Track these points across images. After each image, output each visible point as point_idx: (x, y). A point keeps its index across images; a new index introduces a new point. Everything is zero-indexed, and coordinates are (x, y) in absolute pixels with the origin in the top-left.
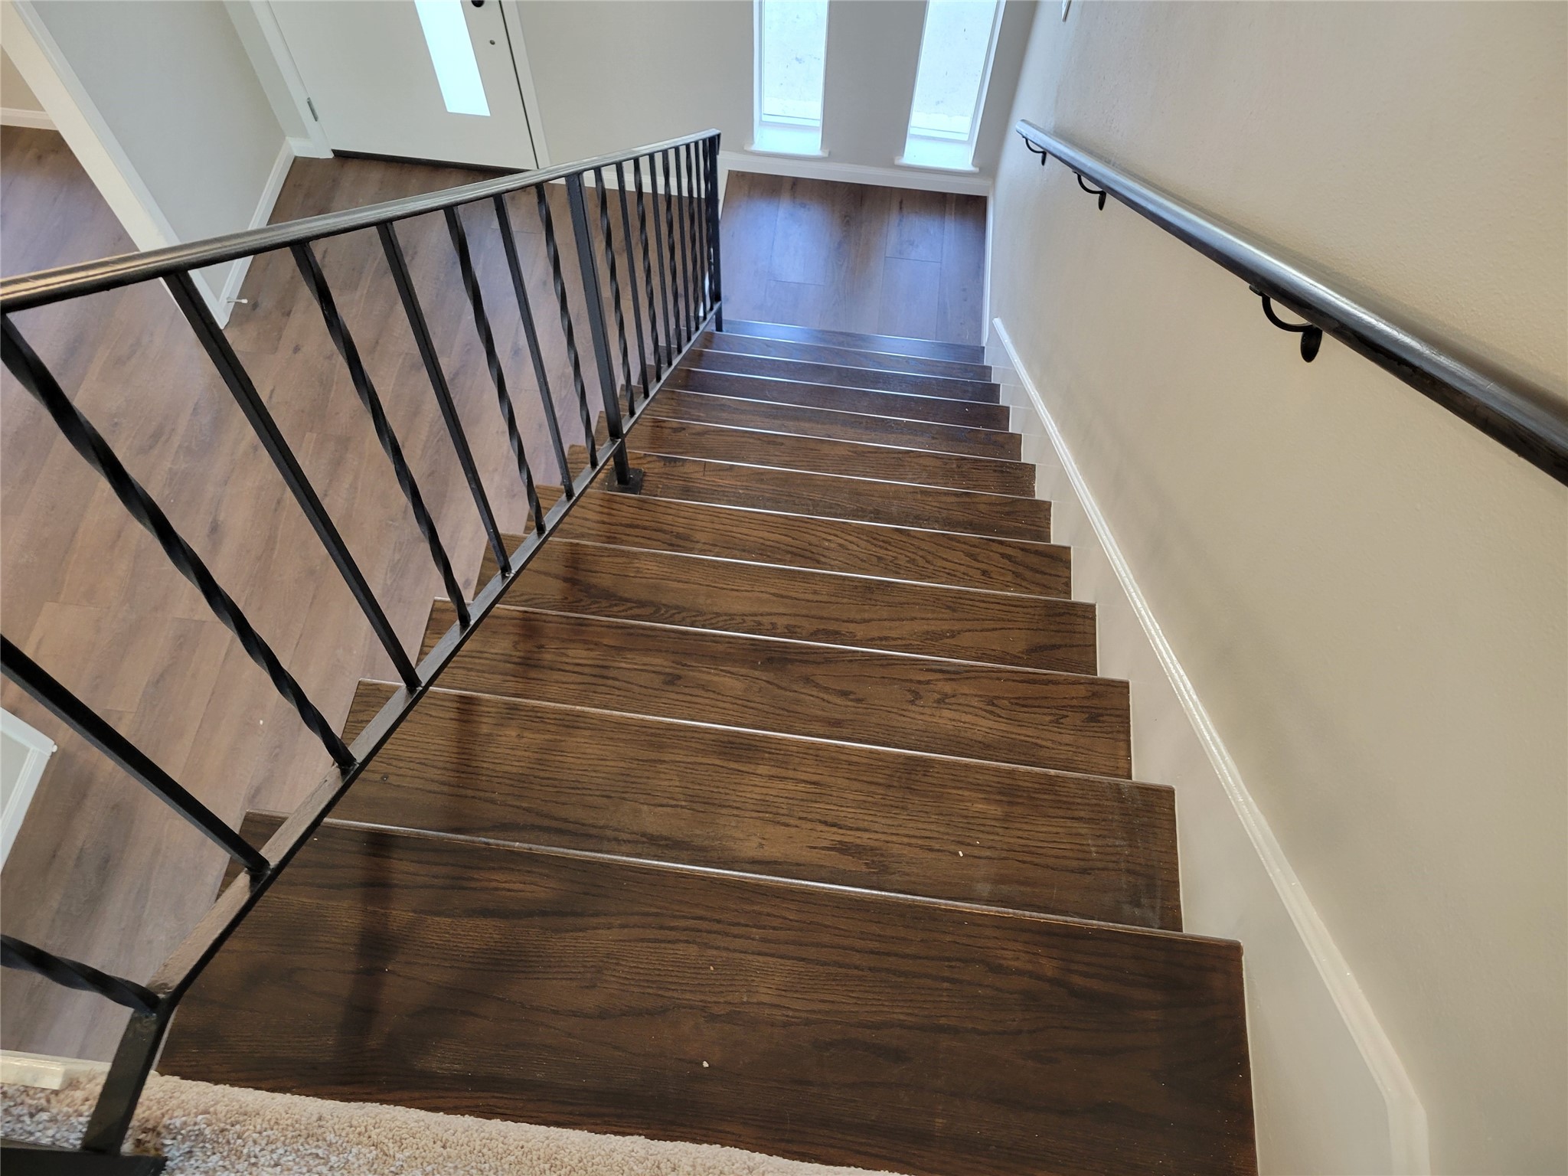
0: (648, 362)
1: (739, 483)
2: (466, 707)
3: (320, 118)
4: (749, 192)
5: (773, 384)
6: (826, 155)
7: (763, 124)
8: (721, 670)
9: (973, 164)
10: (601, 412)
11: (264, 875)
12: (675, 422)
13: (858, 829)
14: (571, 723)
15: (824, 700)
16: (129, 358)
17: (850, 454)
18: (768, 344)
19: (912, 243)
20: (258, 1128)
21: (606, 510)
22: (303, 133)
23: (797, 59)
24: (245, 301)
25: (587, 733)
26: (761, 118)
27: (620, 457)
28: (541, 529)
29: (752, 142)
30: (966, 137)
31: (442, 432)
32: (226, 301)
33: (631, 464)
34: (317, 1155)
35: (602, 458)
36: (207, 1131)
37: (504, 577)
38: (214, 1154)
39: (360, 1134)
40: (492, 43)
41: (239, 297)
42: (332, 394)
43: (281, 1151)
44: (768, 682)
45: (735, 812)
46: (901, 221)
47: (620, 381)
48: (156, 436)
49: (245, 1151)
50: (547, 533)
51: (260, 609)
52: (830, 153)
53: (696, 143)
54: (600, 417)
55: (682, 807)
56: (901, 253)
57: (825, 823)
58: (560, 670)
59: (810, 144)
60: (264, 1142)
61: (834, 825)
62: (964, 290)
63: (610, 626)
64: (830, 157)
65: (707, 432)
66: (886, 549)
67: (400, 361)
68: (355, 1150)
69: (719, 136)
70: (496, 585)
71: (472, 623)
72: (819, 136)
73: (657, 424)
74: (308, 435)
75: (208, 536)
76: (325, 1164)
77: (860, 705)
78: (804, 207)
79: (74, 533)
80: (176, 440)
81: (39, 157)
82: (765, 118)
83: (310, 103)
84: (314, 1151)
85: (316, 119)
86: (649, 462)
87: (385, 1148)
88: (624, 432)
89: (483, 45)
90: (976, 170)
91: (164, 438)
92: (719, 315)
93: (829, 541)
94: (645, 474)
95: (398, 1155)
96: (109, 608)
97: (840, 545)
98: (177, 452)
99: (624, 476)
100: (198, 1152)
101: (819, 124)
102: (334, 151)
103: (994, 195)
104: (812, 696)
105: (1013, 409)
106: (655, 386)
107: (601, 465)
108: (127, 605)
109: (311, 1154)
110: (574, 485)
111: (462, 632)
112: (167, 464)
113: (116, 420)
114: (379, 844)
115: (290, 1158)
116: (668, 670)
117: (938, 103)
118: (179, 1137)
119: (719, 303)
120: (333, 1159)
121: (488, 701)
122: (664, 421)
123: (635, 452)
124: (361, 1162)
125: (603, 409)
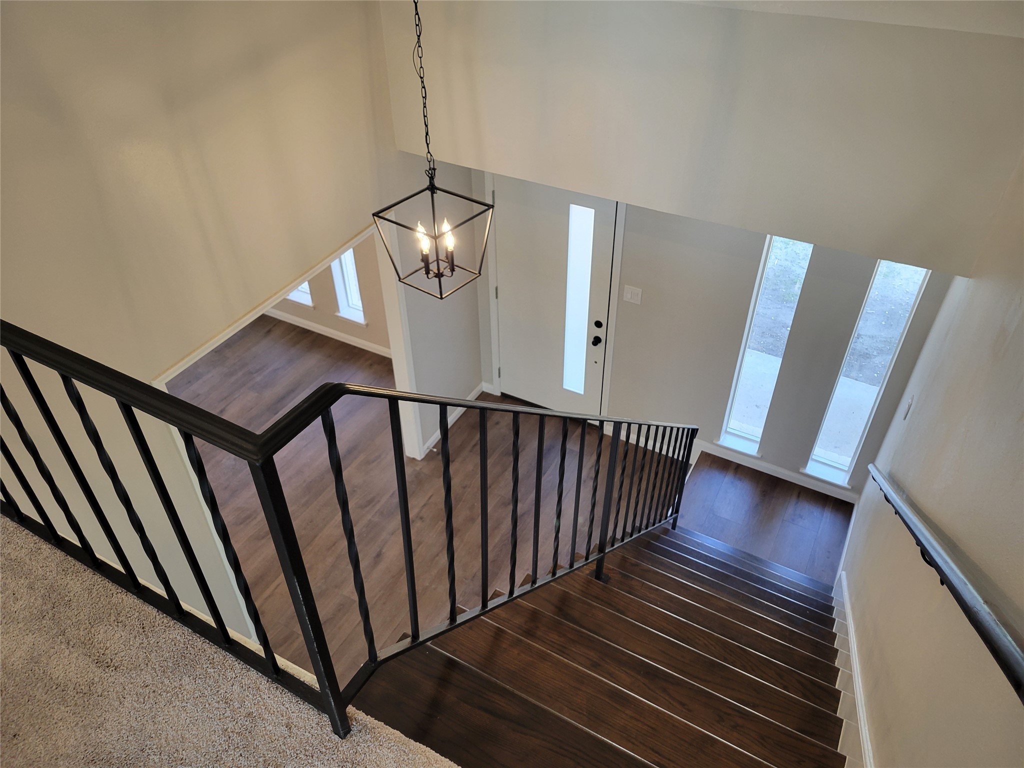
0: (627, 530)
1: (659, 599)
2: (499, 633)
3: (501, 377)
4: (710, 465)
5: (694, 562)
6: (760, 456)
7: (726, 432)
8: (622, 669)
9: (848, 483)
10: (596, 544)
11: (417, 641)
12: (634, 560)
13: (669, 760)
14: (544, 657)
15: (671, 703)
16: (373, 462)
17: (727, 607)
18: (698, 544)
19: (801, 517)
20: (387, 733)
21: (585, 586)
22: (491, 381)
23: (756, 406)
24: (435, 450)
25: (550, 664)
26: (726, 429)
27: (600, 562)
28: (554, 574)
29: (719, 439)
30: (846, 469)
31: (506, 541)
32: (427, 447)
33: (604, 571)
34: (405, 752)
35: (591, 558)
36: (369, 725)
37: (532, 586)
38: (368, 734)
39: (422, 752)
40: (596, 362)
41: (434, 447)
42: (459, 506)
43: (393, 744)
44: (644, 684)
45: (609, 727)
46: (797, 503)
47: (610, 533)
48: (370, 502)
49: (380, 739)
50: (556, 577)
51: (384, 603)
52: (762, 456)
53: (684, 429)
54: (595, 546)
55: (584, 715)
56: (793, 520)
57: (653, 750)
58: (543, 641)
59: (752, 449)
60: (387, 739)
61: (657, 752)
62: (829, 552)
63: (573, 629)
64: (762, 458)
65: (650, 571)
66: (731, 655)
67: (498, 499)
68: (419, 756)
69: (698, 429)
70: (528, 587)
71: (514, 596)
72: (758, 446)
73: (624, 559)
74: (440, 522)
75: (375, 558)
76: (407, 756)
77: (689, 713)
78: (740, 480)
79: (316, 536)
80: (378, 507)
81: (371, 365)
82: (728, 430)
83: (499, 370)
84: (404, 749)
85: (499, 377)
86: (614, 573)
87: (430, 760)
88: (606, 551)
89: (590, 362)
90: (850, 487)
91: (373, 504)
92: (675, 520)
93: (700, 640)
94: (610, 578)
95: (434, 765)
96: (315, 579)
97: (705, 644)
98: (376, 512)
99: (598, 573)
100: (363, 731)
101: (759, 440)
102: (502, 393)
103: (858, 504)
104: (665, 699)
105: (838, 620)
106: (628, 539)
107: (590, 561)
108: (324, 580)
109: (403, 750)
110: (575, 564)
111: (509, 598)
112: (369, 517)
113: (355, 489)
114: (451, 664)
115: (395, 748)
116: (595, 660)
117: (836, 447)
118: (359, 724)
119: (677, 515)
120: (410, 755)
121: (509, 633)
122: (628, 558)
123: (607, 565)
124: (420, 761)
125: (598, 543)
